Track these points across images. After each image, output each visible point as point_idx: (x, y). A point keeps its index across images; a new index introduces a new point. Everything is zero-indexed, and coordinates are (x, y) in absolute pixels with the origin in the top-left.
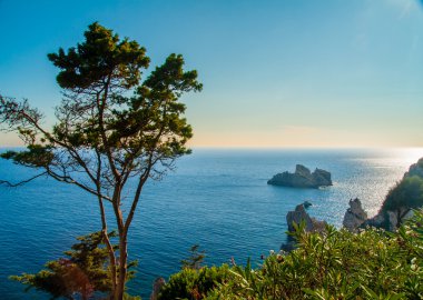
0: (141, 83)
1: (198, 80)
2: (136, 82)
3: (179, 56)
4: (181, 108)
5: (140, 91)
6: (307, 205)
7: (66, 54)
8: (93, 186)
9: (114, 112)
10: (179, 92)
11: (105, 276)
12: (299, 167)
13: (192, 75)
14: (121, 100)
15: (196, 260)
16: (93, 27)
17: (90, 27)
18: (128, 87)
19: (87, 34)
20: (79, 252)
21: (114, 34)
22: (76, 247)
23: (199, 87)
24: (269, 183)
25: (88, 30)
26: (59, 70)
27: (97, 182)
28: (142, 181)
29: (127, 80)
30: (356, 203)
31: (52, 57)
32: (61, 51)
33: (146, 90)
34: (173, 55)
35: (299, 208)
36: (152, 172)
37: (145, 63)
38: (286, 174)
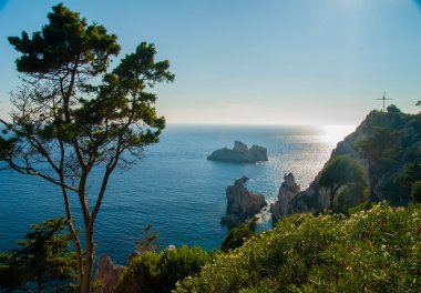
0: (109, 71)
1: (170, 70)
2: (104, 70)
3: (151, 45)
4: (152, 98)
5: (107, 78)
6: (245, 179)
7: (31, 38)
8: (56, 176)
9: (81, 100)
10: (151, 82)
11: (62, 264)
12: (238, 144)
13: (164, 65)
14: (89, 88)
15: (150, 240)
16: (58, 9)
17: (54, 8)
18: (94, 74)
19: (50, 16)
20: (33, 241)
21: (81, 17)
22: (30, 236)
23: (171, 78)
24: (209, 158)
25: (52, 12)
26: (20, 55)
27: (60, 171)
28: (109, 171)
29: (95, 67)
30: (289, 177)
31: (13, 40)
32: (25, 35)
33: (114, 78)
34: (145, 43)
35: (237, 182)
36: (119, 161)
37: (115, 50)
38: (225, 150)
